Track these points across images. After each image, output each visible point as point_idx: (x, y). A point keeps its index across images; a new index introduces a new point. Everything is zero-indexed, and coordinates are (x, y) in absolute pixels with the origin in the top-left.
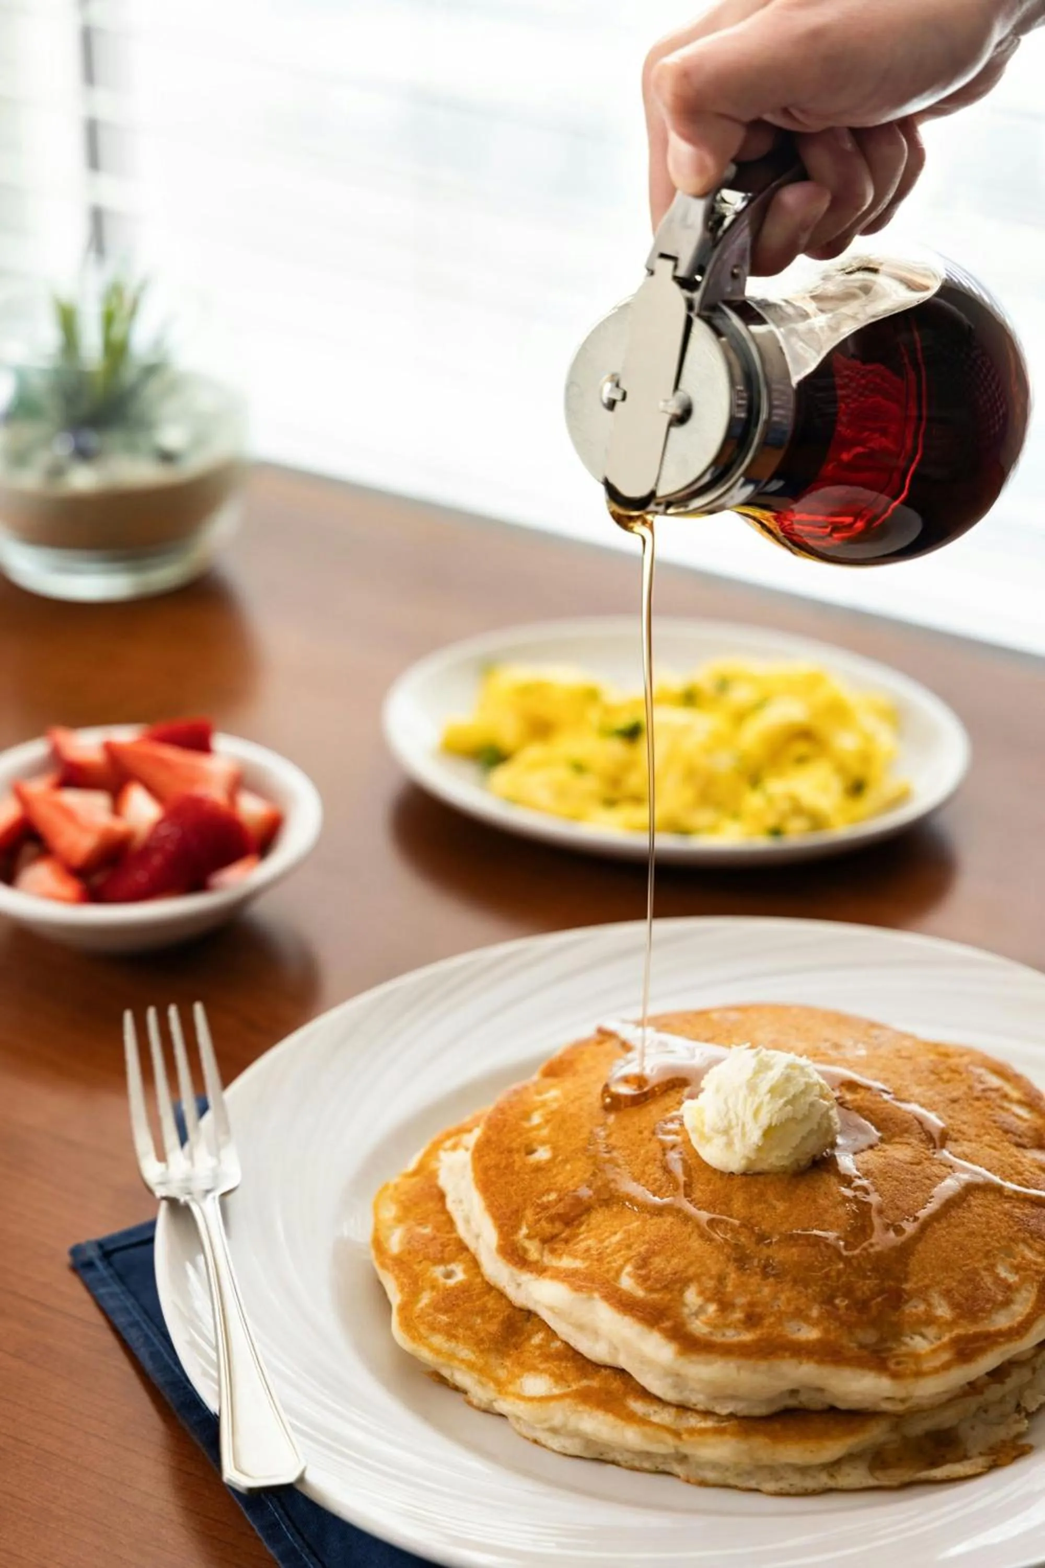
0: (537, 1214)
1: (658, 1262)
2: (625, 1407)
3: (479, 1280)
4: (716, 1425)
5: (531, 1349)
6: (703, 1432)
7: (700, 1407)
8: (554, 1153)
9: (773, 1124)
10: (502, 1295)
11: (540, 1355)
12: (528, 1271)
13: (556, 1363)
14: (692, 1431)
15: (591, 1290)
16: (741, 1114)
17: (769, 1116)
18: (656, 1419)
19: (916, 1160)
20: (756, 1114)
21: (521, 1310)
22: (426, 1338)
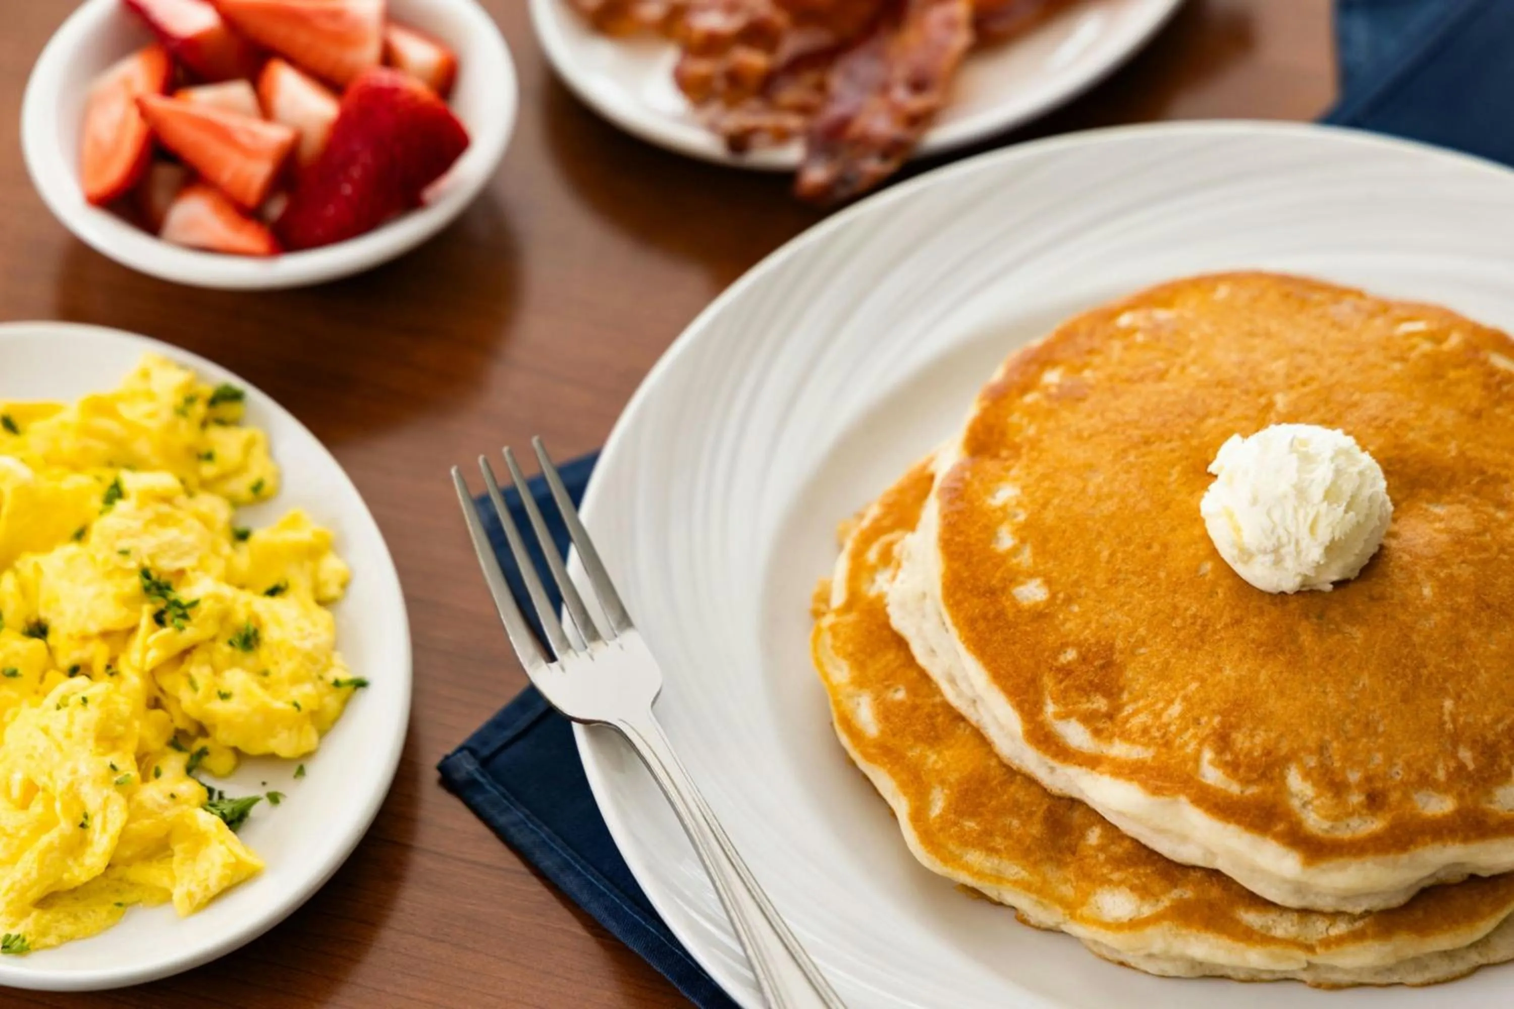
0: (1061, 681)
1: (1240, 740)
2: (1238, 922)
3: (993, 762)
4: (1351, 927)
5: (1092, 852)
6: (1340, 940)
7: (1329, 909)
8: (1050, 590)
9: (1336, 538)
10: (1031, 781)
11: (1108, 861)
12: (1075, 764)
13: (1131, 870)
14: (1327, 943)
15: (1175, 792)
16: (1293, 530)
17: (1330, 529)
18: (1279, 932)
19: (1480, 528)
20: (1312, 529)
21: (1060, 798)
22: (961, 858)
